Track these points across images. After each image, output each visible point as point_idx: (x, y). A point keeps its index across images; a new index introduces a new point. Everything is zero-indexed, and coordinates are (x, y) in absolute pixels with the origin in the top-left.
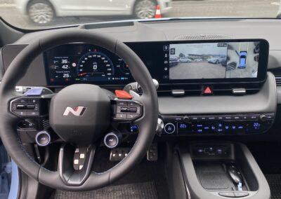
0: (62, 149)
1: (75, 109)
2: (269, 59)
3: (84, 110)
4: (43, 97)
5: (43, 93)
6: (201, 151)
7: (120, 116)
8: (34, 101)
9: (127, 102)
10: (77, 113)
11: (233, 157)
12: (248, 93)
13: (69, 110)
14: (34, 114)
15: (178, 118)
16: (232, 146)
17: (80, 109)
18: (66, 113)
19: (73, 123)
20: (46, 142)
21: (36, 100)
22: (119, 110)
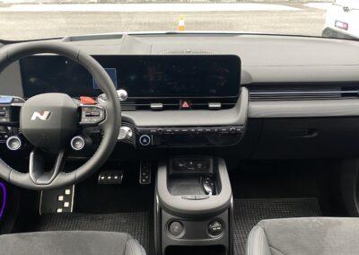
0: (32, 154)
1: (42, 114)
2: (242, 75)
3: (49, 114)
4: (13, 104)
5: (13, 101)
6: (181, 165)
7: (85, 120)
8: (4, 108)
9: (91, 108)
10: (43, 117)
11: (211, 171)
12: (223, 107)
13: (36, 115)
14: (4, 120)
15: (153, 130)
16: (211, 160)
17: (46, 113)
18: (33, 118)
19: (40, 127)
20: (16, 146)
21: (6, 107)
22: (84, 114)
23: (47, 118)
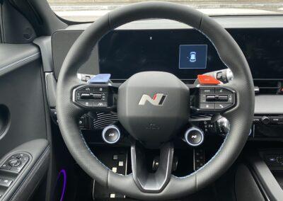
1: (153, 97)
7: (206, 107)
8: (101, 89)
9: (215, 89)
10: (156, 102)
14: (101, 104)
15: (256, 119)
18: (142, 102)
19: (150, 114)
21: (103, 88)
22: (203, 98)
23: (161, 103)
